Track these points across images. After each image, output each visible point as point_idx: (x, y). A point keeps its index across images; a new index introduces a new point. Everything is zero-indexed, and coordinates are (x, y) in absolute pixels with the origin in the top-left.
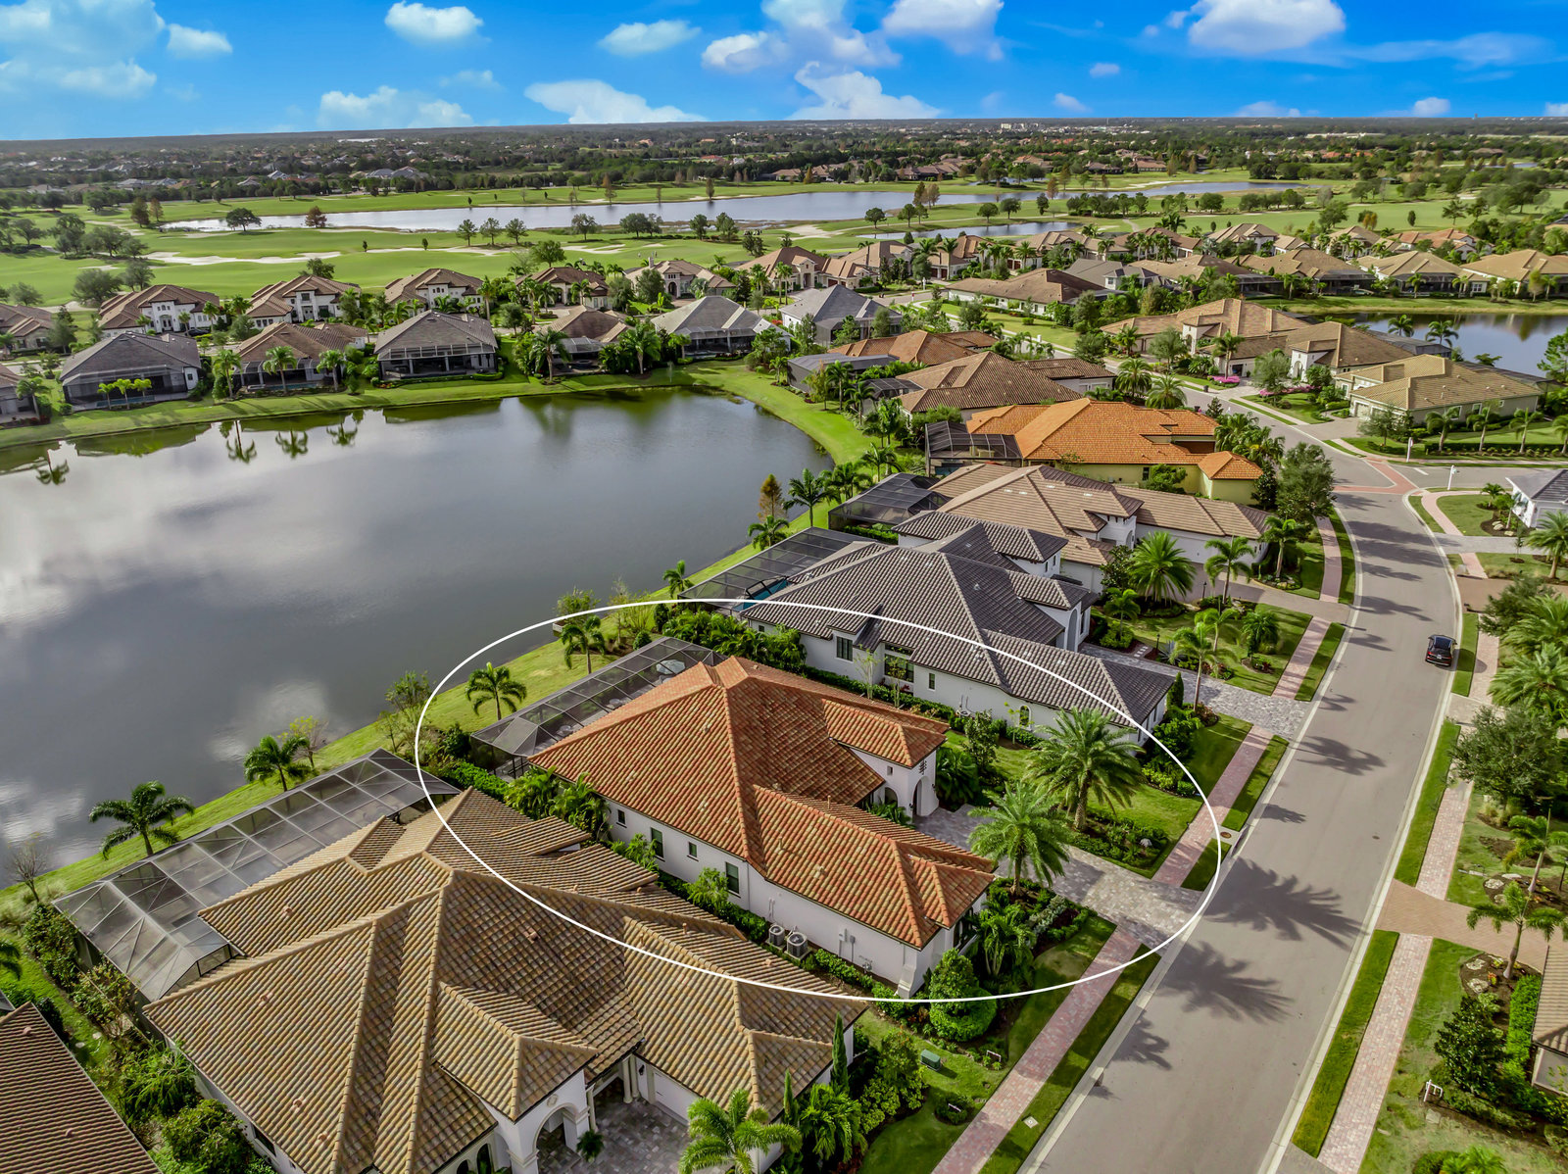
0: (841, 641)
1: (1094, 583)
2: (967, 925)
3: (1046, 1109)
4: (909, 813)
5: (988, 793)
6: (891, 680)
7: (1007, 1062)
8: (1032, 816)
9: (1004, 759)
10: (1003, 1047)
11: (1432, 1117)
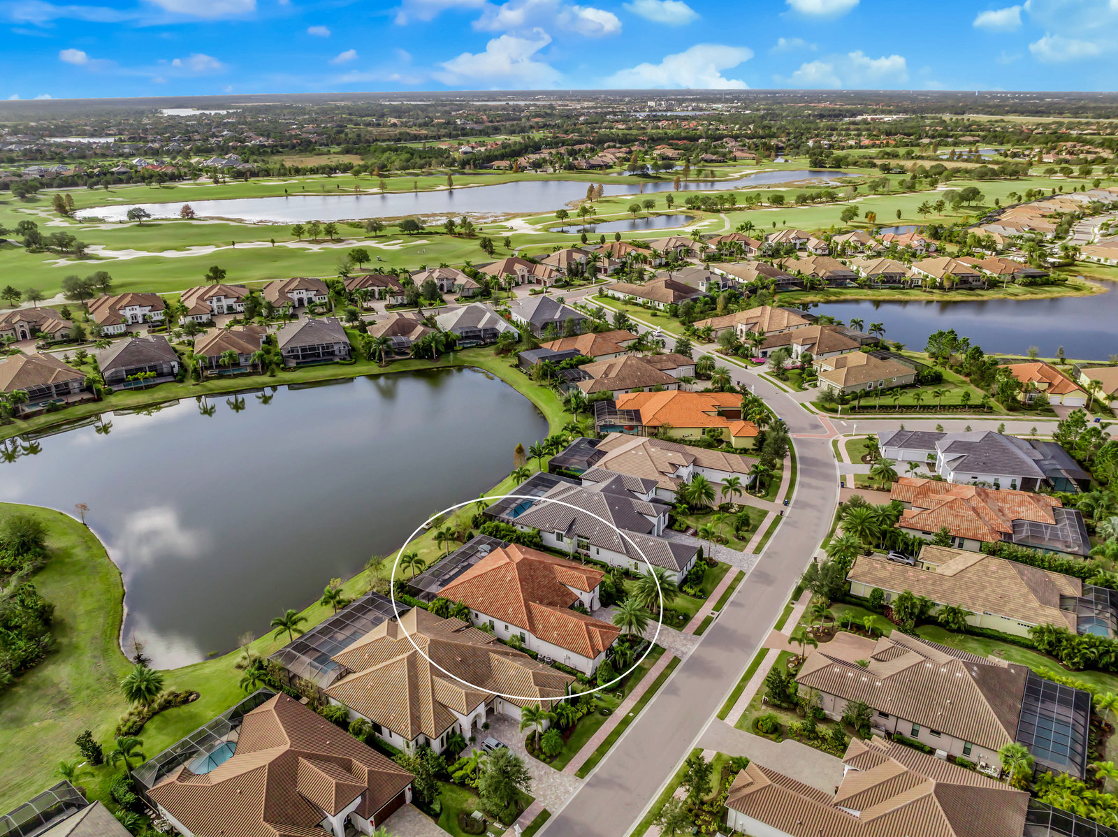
0: (558, 534)
1: (671, 497)
2: (610, 650)
3: (636, 710)
4: (589, 610)
5: (619, 603)
6: (580, 550)
7: (624, 697)
8: (634, 610)
9: (627, 584)
10: (623, 692)
11: (764, 707)
